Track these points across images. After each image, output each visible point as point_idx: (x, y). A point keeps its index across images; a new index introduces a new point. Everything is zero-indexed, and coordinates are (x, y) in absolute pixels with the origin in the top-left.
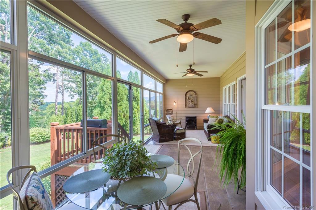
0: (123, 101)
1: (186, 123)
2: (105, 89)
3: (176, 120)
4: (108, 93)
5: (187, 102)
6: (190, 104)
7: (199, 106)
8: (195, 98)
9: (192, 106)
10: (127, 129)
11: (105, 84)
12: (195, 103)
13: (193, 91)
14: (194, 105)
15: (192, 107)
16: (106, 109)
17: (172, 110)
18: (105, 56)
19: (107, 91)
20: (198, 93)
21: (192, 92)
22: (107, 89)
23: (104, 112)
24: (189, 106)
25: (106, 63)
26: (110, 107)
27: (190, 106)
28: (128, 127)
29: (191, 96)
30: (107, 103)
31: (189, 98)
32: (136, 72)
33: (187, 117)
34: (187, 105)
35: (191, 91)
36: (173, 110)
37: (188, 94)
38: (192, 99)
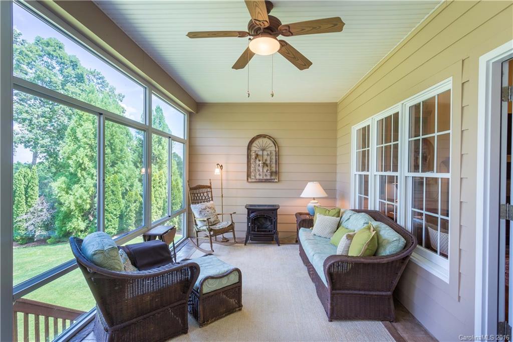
0: (123, 163)
1: (248, 227)
2: (79, 135)
3: (220, 217)
4: (88, 144)
5: (252, 165)
6: (260, 171)
7: (283, 177)
8: (274, 157)
9: (265, 178)
10: (130, 221)
11: (82, 125)
12: (274, 169)
13: (270, 137)
14: (271, 175)
15: (266, 181)
16: (82, 180)
17: (210, 187)
18: (100, 76)
19: (85, 140)
20: (282, 142)
21: (266, 140)
22: (86, 137)
23: (76, 186)
24: (258, 177)
25: (102, 89)
26: (90, 177)
27: (261, 177)
28: (132, 218)
29: (263, 150)
30: (83, 166)
31: (257, 155)
32: (159, 108)
33: (251, 210)
34: (253, 174)
35: (264, 136)
36: (212, 187)
37: (254, 144)
38: (265, 157)
